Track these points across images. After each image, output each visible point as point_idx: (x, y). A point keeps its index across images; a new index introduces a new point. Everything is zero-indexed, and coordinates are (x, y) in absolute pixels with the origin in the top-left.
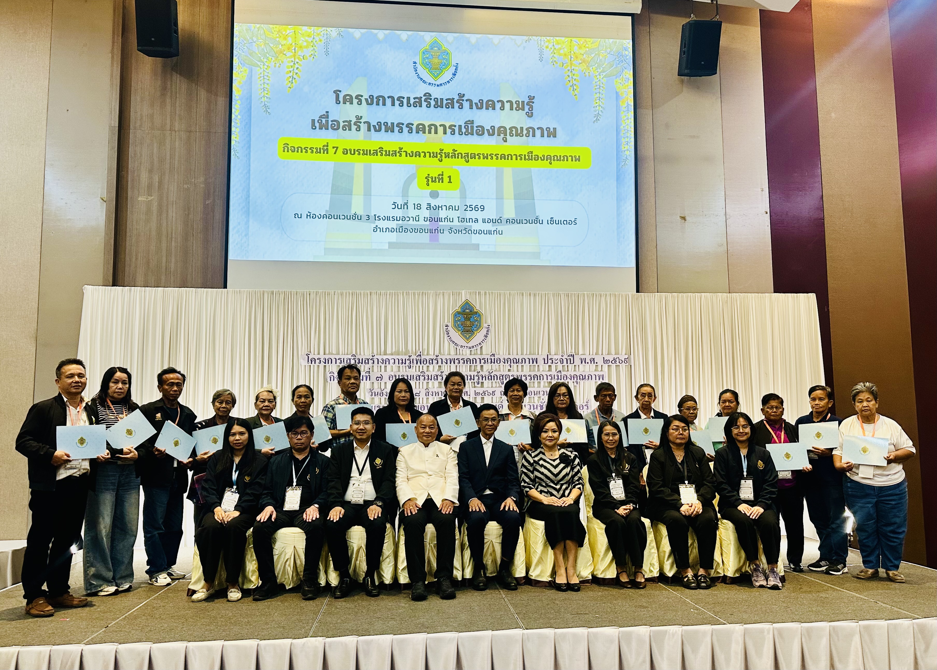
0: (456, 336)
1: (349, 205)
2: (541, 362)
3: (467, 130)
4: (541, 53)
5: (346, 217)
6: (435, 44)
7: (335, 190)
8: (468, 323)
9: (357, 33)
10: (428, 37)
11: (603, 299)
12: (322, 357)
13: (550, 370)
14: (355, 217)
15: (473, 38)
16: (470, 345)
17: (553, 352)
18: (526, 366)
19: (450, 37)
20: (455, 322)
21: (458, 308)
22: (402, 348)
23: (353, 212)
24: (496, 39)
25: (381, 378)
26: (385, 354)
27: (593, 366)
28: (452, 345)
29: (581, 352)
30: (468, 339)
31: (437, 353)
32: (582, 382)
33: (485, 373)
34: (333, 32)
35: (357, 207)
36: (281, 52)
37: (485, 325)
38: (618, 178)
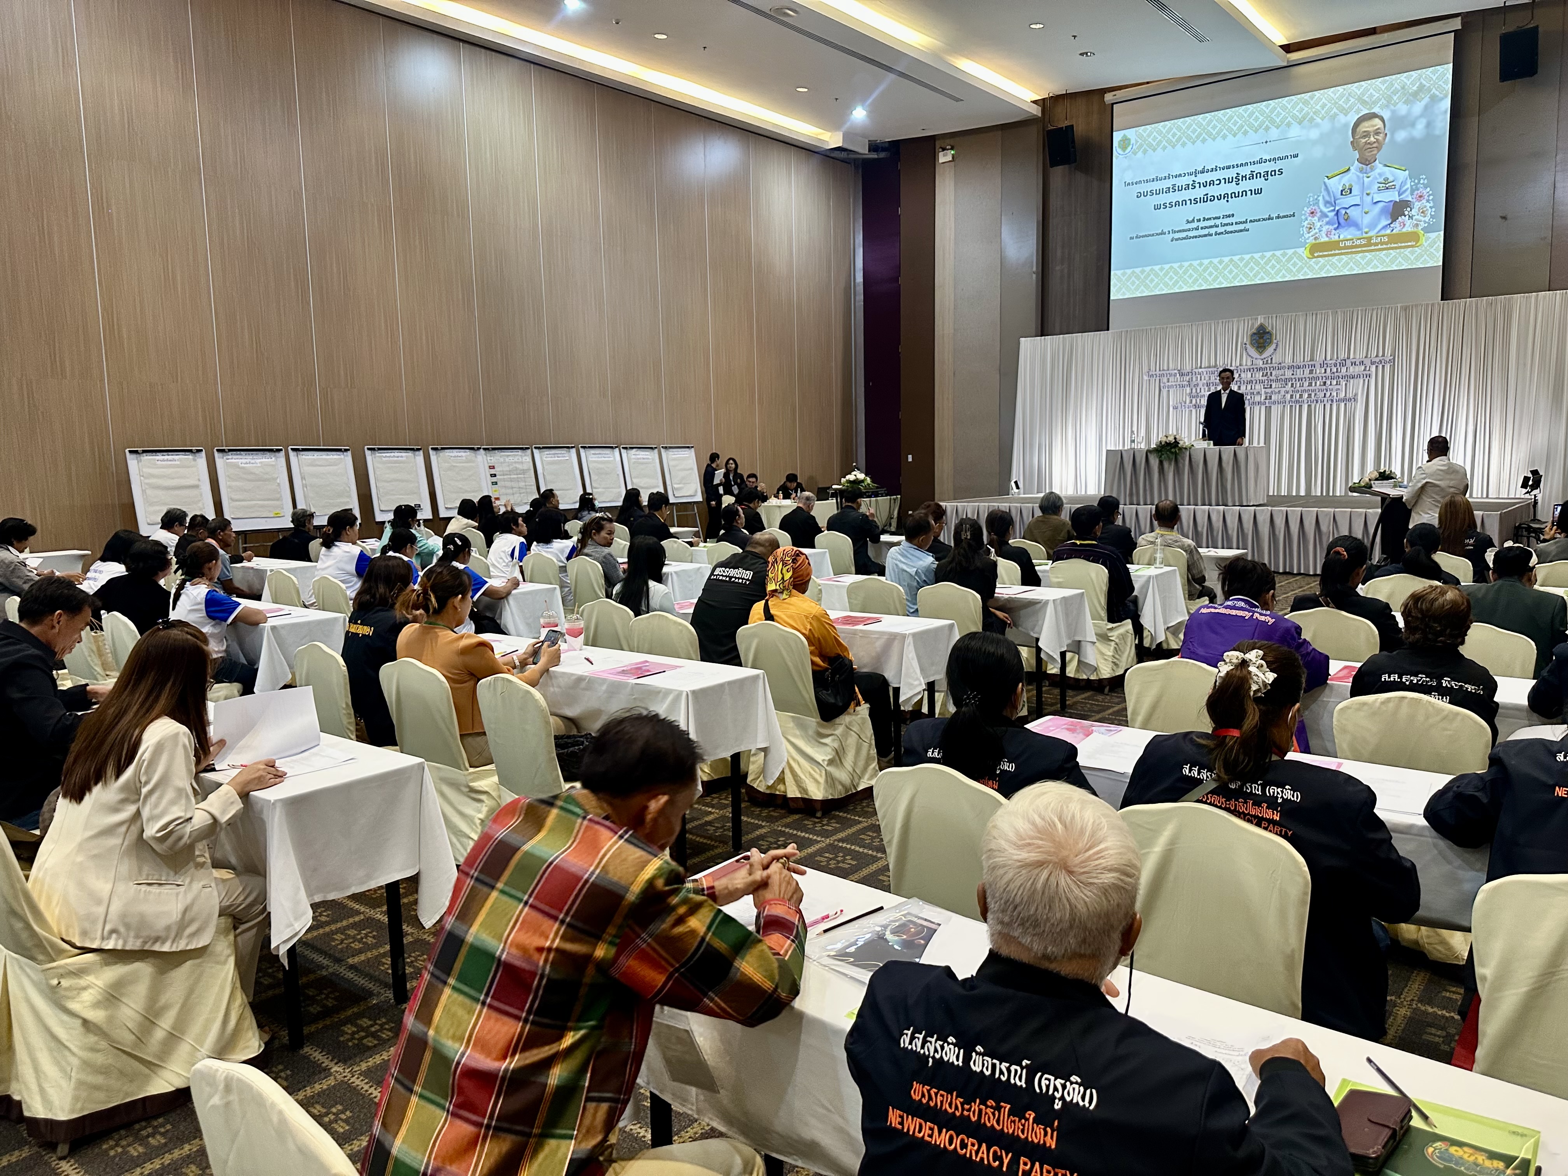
0: (1252, 351)
2: (1317, 366)
8: (1261, 341)
11: (1375, 313)
12: (1158, 372)
13: (1325, 372)
16: (1263, 357)
17: (1329, 358)
18: (1307, 371)
20: (1251, 340)
21: (1254, 331)
22: (1213, 363)
25: (1198, 385)
26: (1201, 368)
27: (1362, 367)
28: (1249, 359)
29: (1352, 356)
30: (1261, 353)
31: (1238, 364)
32: (1352, 381)
33: (1273, 377)
37: (1275, 341)
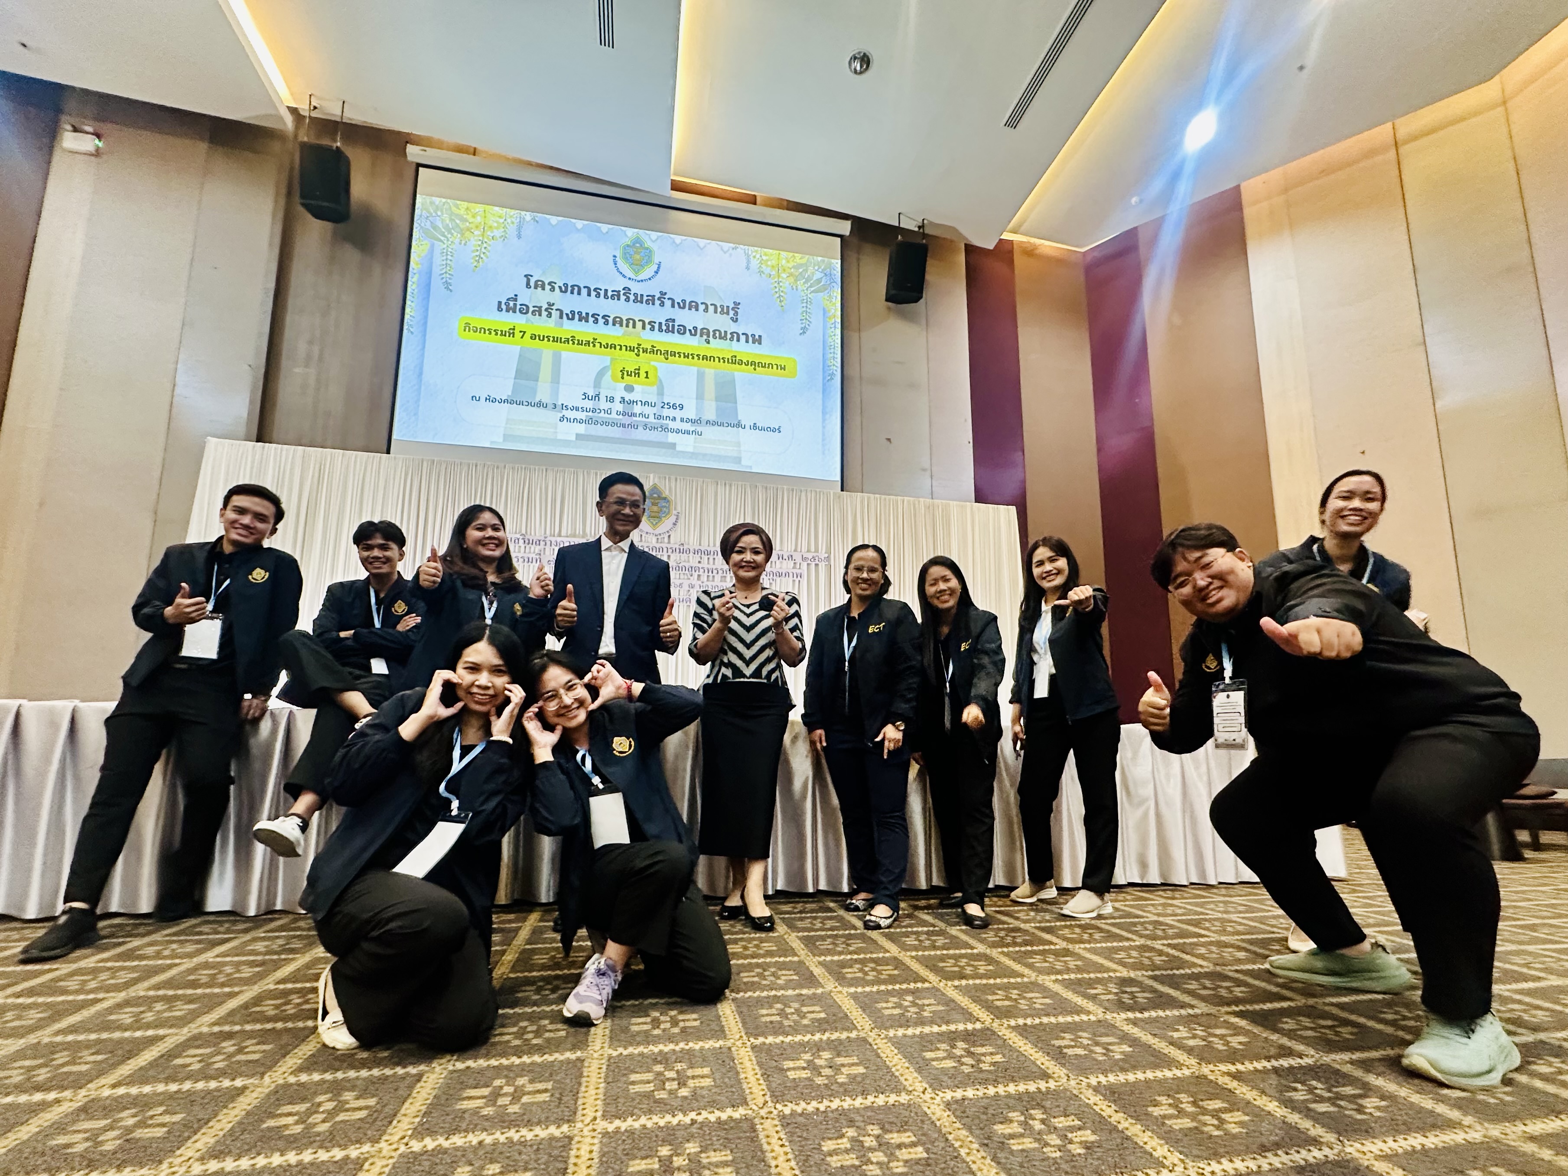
1: (534, 391)
3: (668, 327)
4: (748, 262)
5: (529, 404)
6: (638, 241)
7: (519, 374)
8: (656, 509)
9: (554, 220)
10: (631, 232)
14: (540, 404)
15: (678, 239)
16: (657, 532)
19: (654, 235)
22: (579, 530)
23: (537, 400)
24: (702, 242)
27: (791, 563)
30: (655, 527)
32: (778, 579)
34: (528, 216)
35: (543, 394)
36: (469, 229)
37: (675, 512)
38: (824, 391)
